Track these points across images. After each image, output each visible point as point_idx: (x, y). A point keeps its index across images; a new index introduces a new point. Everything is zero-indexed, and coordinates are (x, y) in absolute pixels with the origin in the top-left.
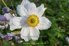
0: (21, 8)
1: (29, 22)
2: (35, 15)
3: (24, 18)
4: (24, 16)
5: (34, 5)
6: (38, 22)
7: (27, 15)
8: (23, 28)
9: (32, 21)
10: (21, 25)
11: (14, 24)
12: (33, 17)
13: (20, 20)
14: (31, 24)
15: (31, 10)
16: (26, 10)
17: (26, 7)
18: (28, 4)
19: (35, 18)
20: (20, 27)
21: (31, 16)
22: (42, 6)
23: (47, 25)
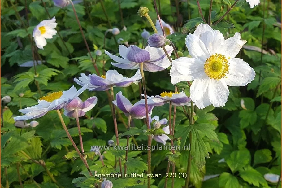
0: (194, 41)
1: (208, 69)
2: (220, 56)
3: (199, 60)
4: (198, 57)
5: (219, 35)
6: (227, 69)
7: (204, 54)
8: (195, 80)
9: (214, 68)
10: (191, 75)
11: (179, 71)
12: (216, 60)
13: (191, 64)
14: (212, 73)
15: (213, 43)
16: (203, 45)
17: (204, 37)
18: (207, 33)
19: (220, 60)
20: (189, 79)
21: (212, 57)
22: (237, 36)
23: (245, 76)
